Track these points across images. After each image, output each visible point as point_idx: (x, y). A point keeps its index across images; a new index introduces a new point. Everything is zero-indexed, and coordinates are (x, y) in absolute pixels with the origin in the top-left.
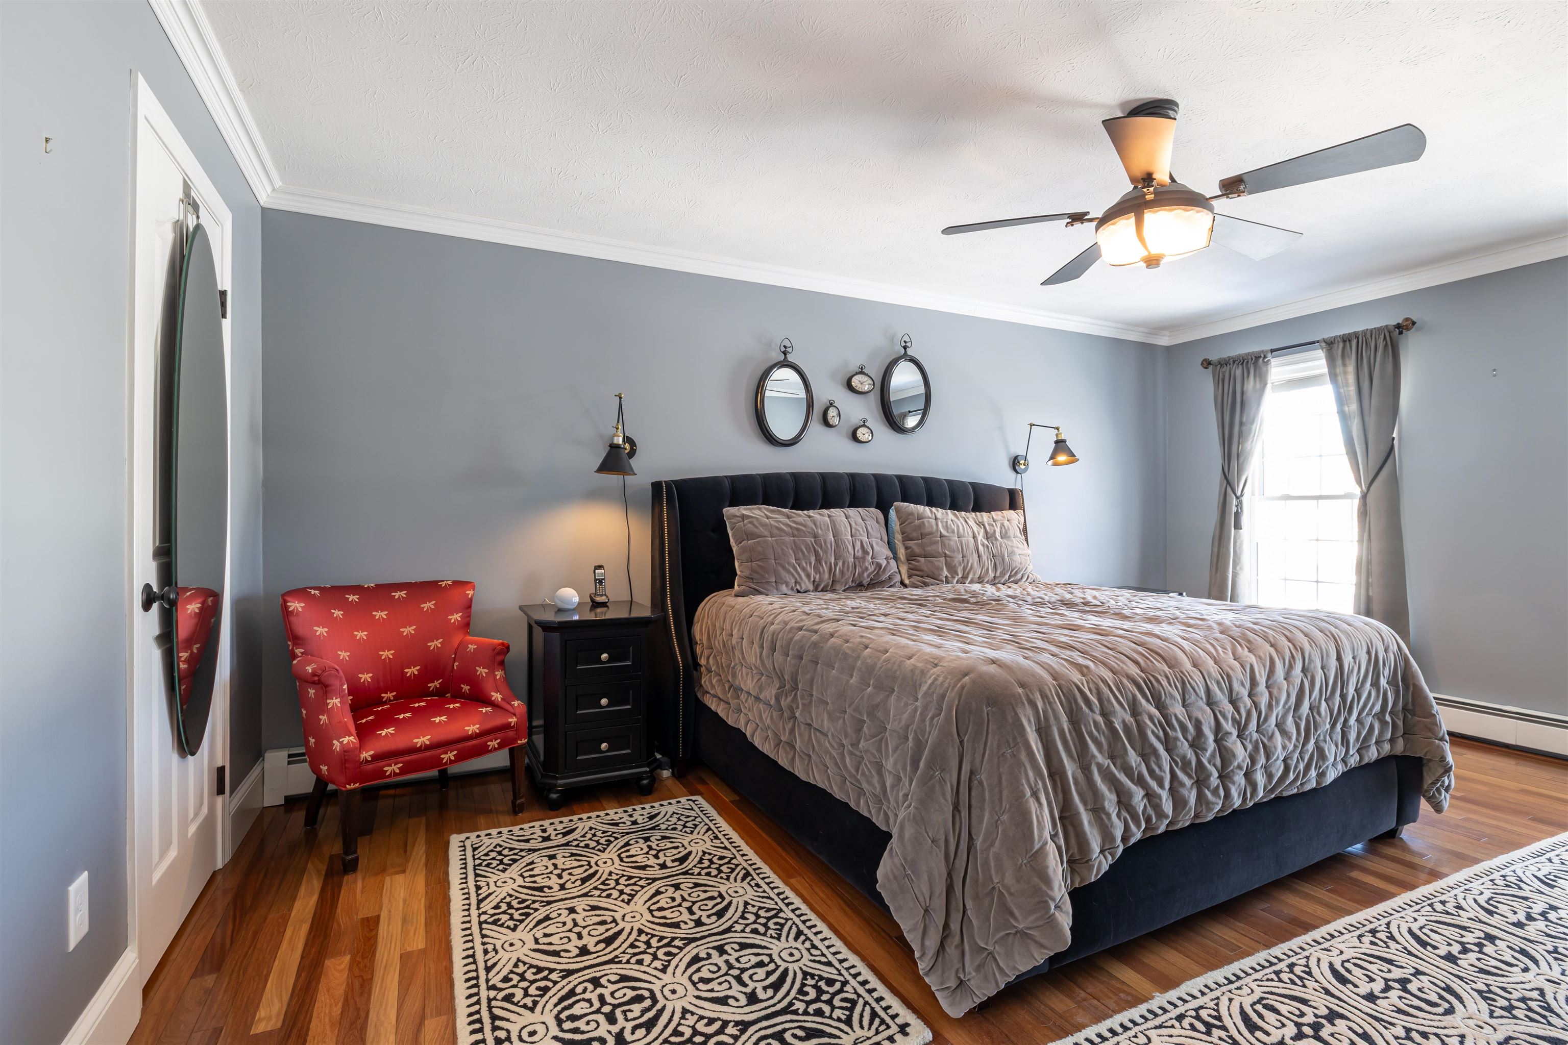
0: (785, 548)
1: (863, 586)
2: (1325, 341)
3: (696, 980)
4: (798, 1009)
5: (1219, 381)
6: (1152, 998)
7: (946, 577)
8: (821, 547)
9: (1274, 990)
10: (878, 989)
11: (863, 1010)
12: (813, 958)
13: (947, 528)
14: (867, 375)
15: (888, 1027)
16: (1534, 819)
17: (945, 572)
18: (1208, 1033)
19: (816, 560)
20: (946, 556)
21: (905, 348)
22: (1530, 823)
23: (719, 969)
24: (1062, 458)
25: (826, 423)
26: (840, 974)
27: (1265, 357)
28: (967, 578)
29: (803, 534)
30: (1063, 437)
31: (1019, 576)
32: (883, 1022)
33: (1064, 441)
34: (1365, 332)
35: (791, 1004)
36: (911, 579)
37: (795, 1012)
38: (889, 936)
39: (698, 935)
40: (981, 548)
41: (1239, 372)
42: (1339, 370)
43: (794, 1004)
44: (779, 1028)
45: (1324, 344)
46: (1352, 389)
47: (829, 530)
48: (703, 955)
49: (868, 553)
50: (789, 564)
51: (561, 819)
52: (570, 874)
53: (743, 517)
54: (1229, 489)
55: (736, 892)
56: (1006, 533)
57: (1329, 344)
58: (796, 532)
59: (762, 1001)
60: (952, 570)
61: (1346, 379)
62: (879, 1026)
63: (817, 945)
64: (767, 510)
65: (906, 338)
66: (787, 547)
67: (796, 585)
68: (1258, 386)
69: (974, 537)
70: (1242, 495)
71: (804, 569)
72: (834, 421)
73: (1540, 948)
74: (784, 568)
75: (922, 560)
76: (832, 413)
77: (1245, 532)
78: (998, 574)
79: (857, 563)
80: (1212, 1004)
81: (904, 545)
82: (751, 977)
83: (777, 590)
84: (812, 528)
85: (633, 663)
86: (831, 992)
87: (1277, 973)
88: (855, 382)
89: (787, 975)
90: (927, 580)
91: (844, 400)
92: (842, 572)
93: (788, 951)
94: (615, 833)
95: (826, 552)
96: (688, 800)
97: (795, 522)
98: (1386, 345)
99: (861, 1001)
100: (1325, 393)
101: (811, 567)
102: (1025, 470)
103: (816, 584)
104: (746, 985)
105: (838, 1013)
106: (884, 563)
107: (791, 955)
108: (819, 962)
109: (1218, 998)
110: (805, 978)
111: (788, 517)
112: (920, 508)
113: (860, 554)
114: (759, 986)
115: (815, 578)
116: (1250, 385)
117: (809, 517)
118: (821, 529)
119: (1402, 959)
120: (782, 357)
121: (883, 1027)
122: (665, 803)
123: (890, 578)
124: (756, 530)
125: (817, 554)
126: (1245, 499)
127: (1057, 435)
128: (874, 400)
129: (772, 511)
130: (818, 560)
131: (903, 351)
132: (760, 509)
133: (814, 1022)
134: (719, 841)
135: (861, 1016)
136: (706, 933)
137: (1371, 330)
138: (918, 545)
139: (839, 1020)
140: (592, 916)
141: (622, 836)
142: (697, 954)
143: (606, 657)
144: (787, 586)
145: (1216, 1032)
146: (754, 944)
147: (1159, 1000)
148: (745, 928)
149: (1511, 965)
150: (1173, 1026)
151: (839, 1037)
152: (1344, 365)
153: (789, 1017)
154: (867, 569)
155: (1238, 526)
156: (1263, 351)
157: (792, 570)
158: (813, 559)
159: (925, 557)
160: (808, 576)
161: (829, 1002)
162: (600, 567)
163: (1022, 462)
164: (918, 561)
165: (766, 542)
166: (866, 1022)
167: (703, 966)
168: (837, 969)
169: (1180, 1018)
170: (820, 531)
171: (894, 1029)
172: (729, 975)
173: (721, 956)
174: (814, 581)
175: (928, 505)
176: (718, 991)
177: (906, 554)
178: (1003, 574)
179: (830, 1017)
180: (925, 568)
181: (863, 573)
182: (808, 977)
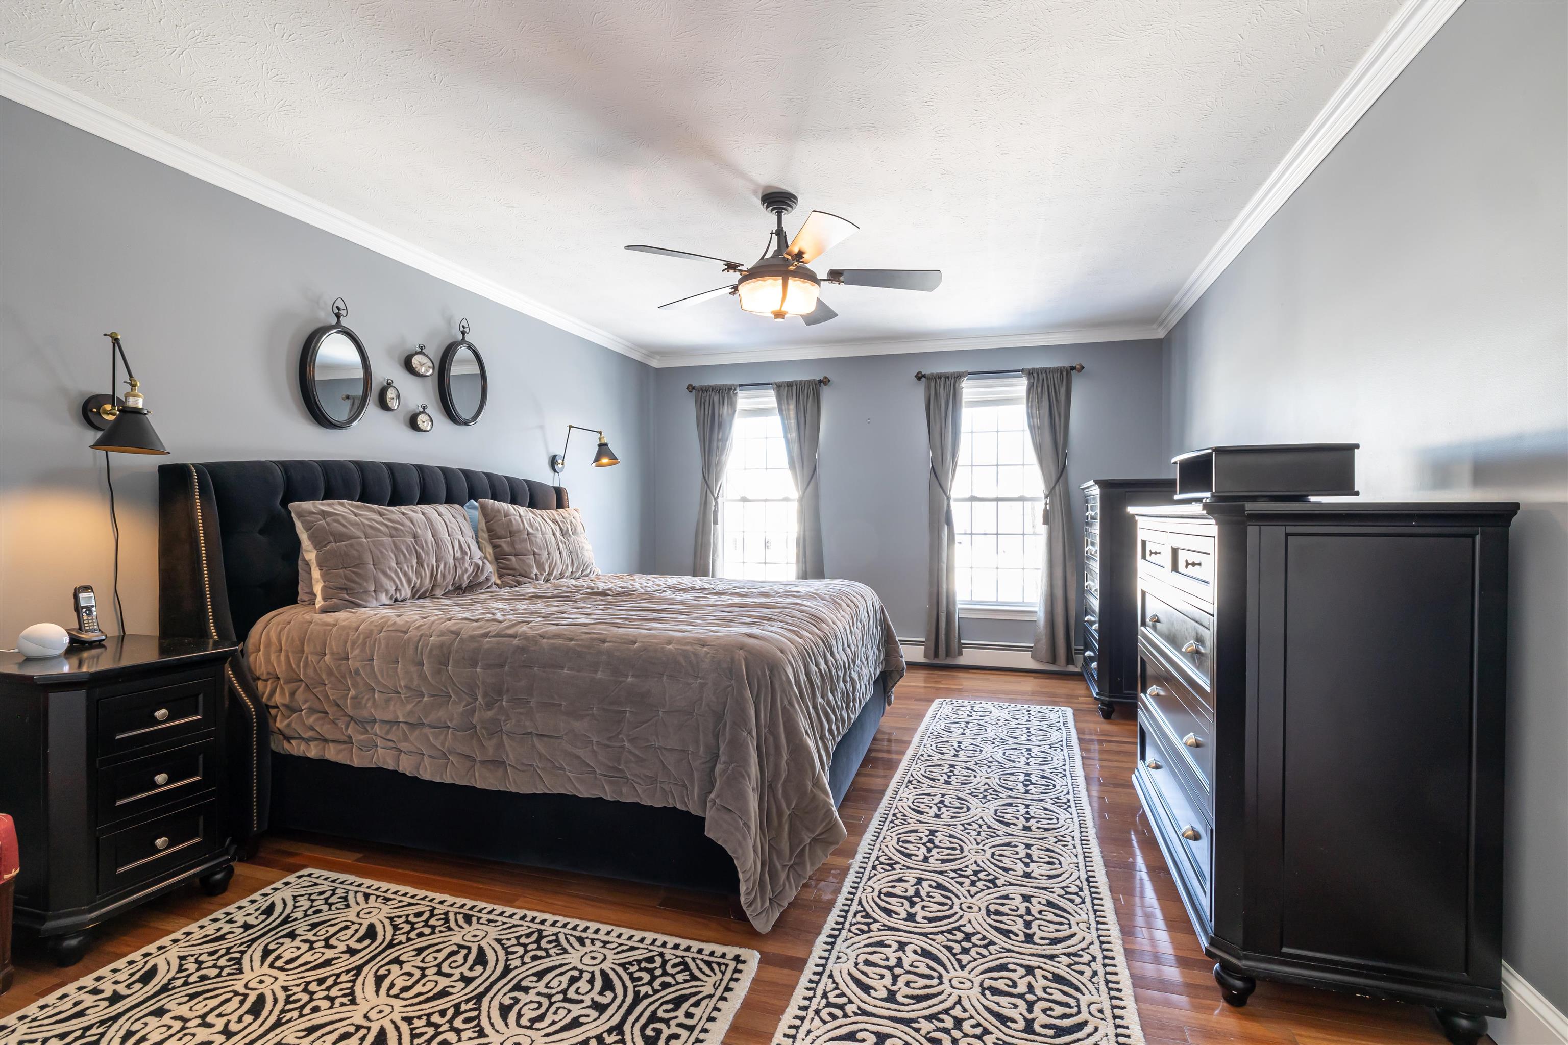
0: (384, 551)
1: (461, 589)
2: (776, 384)
3: (529, 1024)
4: (647, 992)
5: (700, 404)
6: (850, 865)
7: (536, 575)
8: (423, 548)
9: (900, 831)
10: (691, 945)
11: (697, 965)
12: (615, 951)
13: (531, 526)
14: (427, 356)
15: (727, 965)
16: (917, 700)
17: (535, 571)
18: (894, 869)
19: (417, 563)
20: (534, 554)
21: (463, 333)
22: (916, 702)
23: (540, 1004)
24: (605, 461)
25: (383, 404)
26: (651, 951)
27: (735, 390)
28: (552, 574)
29: (402, 534)
30: (605, 441)
31: (589, 571)
32: (719, 964)
33: (606, 445)
34: (801, 382)
35: (637, 993)
36: (503, 579)
37: (647, 996)
38: (652, 907)
39: (481, 989)
40: (561, 545)
41: (716, 399)
42: (784, 407)
43: (639, 991)
44: (647, 1014)
45: (775, 386)
46: (793, 422)
47: (427, 529)
48: (507, 1001)
49: (466, 554)
50: (390, 569)
51: (113, 966)
52: (220, 1015)
53: (324, 514)
54: (709, 492)
55: (475, 936)
56: (575, 529)
57: (779, 387)
58: (394, 532)
59: (609, 1005)
60: (540, 567)
61: (789, 414)
62: (720, 968)
63: (607, 940)
64: (352, 505)
65: (464, 323)
66: (386, 549)
67: (396, 593)
68: (730, 411)
69: (554, 534)
70: (718, 497)
71: (405, 574)
72: (394, 404)
73: (971, 764)
74: (385, 574)
75: (513, 558)
76: (391, 394)
77: (719, 526)
78: (574, 570)
79: (458, 565)
80: (881, 853)
81: (491, 544)
82: (577, 992)
83: (377, 600)
84: (410, 528)
85: (204, 716)
86: (658, 966)
87: (892, 822)
88: (416, 361)
89: (608, 975)
90: (520, 579)
91: (402, 379)
92: (444, 576)
93: (588, 956)
94: (232, 947)
95: (428, 554)
96: (299, 877)
97: (390, 520)
98: (814, 393)
99: (689, 961)
100: (775, 421)
101: (412, 571)
102: (562, 470)
103: (415, 590)
104: (582, 1001)
105: (680, 978)
106: (481, 563)
107: (593, 958)
108: (623, 951)
109: (880, 849)
110: (625, 969)
111: (381, 515)
112: (504, 505)
113: (458, 555)
114: (594, 994)
115: (415, 584)
116: (725, 410)
117: (403, 514)
118: (420, 528)
119: (930, 791)
120: (334, 321)
121: (723, 968)
122: (267, 890)
123: (487, 579)
124: (344, 530)
125: (419, 557)
126: (719, 500)
127: (600, 439)
128: (431, 386)
129: (357, 507)
130: (420, 563)
131: (460, 337)
132: (342, 504)
133: (669, 993)
134: (397, 902)
135: (700, 970)
136: (487, 984)
137: (805, 381)
138: (507, 543)
139: (686, 981)
140: (323, 1035)
141: (249, 947)
142: (501, 1004)
143: (164, 714)
144: (387, 595)
145: (896, 866)
146: (548, 968)
147: (856, 863)
148: (522, 960)
149: (970, 776)
150: (875, 875)
151: (700, 992)
152: (788, 404)
153: (646, 1002)
154: (466, 570)
155: (716, 523)
156: (733, 385)
157: (393, 575)
158: (415, 561)
159: (515, 555)
160: (409, 581)
161: (665, 973)
162: (87, 588)
163: (560, 461)
164: (509, 560)
165: (361, 544)
166: (708, 971)
167: (521, 1008)
168: (644, 948)
169: (874, 868)
170: (419, 531)
171: (732, 965)
172: (555, 1002)
173: (527, 993)
174: (413, 588)
175: (511, 503)
176: (561, 1020)
177: (494, 553)
178: (578, 569)
179: (678, 983)
180: (517, 567)
181: (463, 574)
182: (627, 966)
